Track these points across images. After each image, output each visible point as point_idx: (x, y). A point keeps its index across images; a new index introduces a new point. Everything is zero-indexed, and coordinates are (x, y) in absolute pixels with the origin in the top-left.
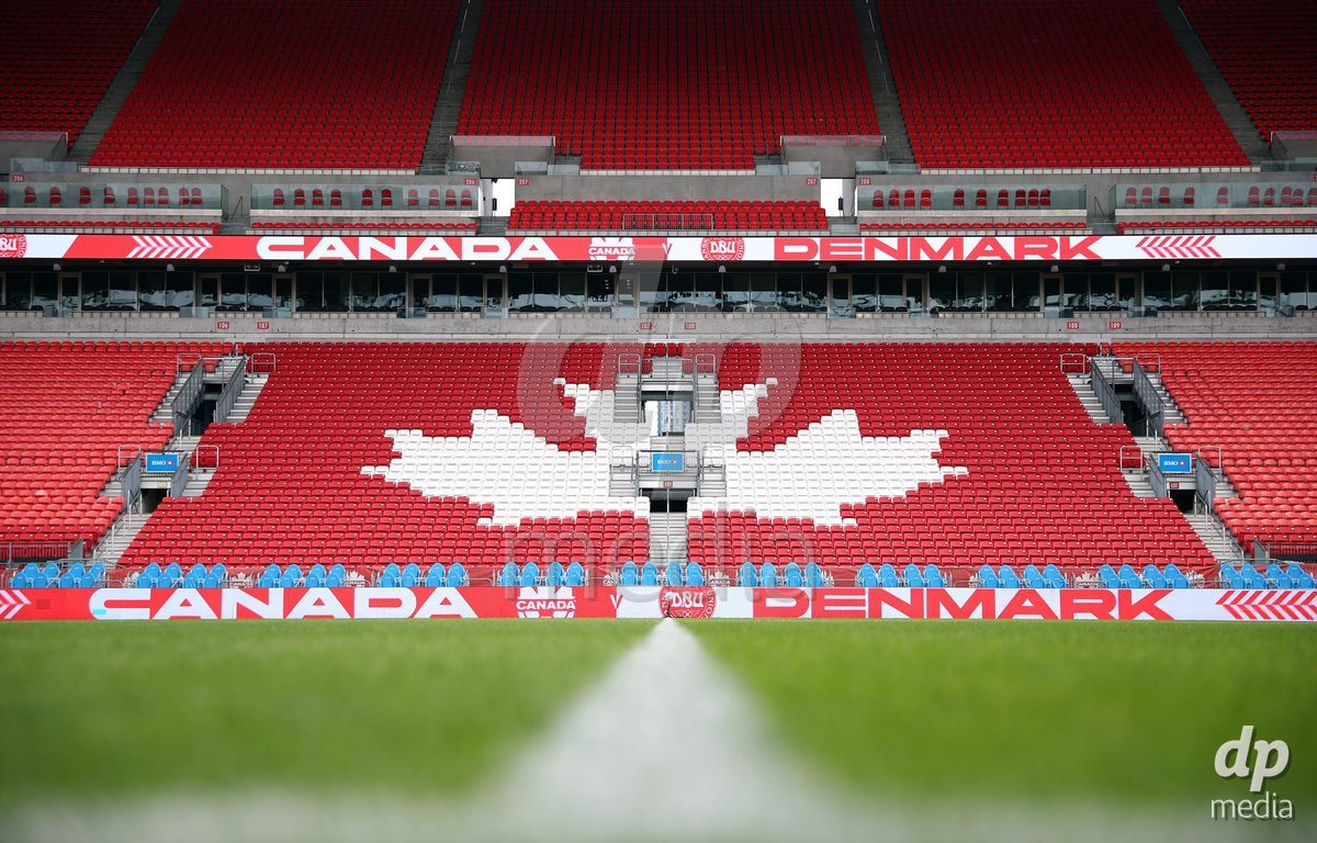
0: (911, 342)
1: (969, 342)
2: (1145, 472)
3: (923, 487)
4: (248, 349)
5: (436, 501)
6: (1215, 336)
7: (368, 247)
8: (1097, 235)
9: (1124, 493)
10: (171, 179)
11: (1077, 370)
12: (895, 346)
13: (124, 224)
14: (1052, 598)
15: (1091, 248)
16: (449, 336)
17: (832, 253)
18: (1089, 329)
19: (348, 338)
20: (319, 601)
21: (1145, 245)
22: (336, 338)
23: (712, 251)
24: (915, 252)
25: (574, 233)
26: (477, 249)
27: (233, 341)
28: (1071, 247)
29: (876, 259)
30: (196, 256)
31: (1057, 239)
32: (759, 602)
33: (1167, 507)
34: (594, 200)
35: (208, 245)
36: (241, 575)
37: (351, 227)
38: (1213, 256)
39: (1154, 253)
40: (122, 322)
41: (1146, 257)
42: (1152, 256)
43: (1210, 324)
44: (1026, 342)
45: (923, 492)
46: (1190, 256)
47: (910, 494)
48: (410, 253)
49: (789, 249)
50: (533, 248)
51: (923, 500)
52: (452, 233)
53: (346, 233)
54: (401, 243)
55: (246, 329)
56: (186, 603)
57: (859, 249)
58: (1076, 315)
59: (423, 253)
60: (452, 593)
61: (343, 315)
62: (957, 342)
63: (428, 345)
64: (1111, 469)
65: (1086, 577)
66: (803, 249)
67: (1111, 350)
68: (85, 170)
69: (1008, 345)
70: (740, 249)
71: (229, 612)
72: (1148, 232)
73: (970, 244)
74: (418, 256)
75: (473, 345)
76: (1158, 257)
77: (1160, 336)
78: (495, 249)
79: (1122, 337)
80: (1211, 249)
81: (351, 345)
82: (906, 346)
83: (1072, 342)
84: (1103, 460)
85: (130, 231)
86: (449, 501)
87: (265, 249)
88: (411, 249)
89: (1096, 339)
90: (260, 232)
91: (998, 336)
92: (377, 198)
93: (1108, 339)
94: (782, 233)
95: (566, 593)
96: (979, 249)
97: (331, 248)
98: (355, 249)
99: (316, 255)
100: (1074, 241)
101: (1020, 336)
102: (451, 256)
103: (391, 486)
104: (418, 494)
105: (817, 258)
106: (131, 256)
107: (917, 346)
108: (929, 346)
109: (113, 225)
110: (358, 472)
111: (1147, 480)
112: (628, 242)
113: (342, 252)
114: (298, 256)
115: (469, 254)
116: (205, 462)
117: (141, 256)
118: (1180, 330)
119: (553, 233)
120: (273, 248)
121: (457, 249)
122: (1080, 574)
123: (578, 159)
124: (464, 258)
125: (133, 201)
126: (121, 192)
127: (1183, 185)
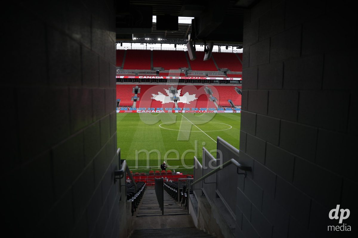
4: (138, 85)
7: (148, 77)
8: (206, 77)
10: (131, 71)
16: (154, 84)
17: (186, 78)
19: (146, 84)
22: (145, 84)
24: (192, 78)
25: (165, 76)
27: (136, 85)
29: (189, 79)
31: (203, 78)
32: (185, 111)
34: (166, 73)
35: (135, 77)
40: (127, 83)
42: (210, 79)
43: (215, 84)
46: (214, 79)
50: (162, 78)
52: (155, 76)
54: (151, 77)
55: (137, 83)
56: (144, 111)
58: (204, 83)
59: (153, 78)
60: (163, 111)
61: (145, 82)
68: (123, 70)
69: (199, 86)
71: (147, 112)
72: (210, 77)
73: (197, 78)
78: (158, 78)
79: (208, 85)
83: (204, 85)
87: (140, 77)
89: (206, 85)
92: (148, 73)
94: (182, 77)
95: (171, 111)
97: (145, 77)
99: (144, 78)
100: (205, 78)
102: (155, 78)
109: (127, 75)
113: (146, 78)
114: (142, 78)
115: (156, 78)
116: (138, 97)
117: (129, 78)
118: (212, 85)
119: (163, 76)
123: (164, 69)
125: (128, 73)
126: (127, 72)
127: (213, 73)
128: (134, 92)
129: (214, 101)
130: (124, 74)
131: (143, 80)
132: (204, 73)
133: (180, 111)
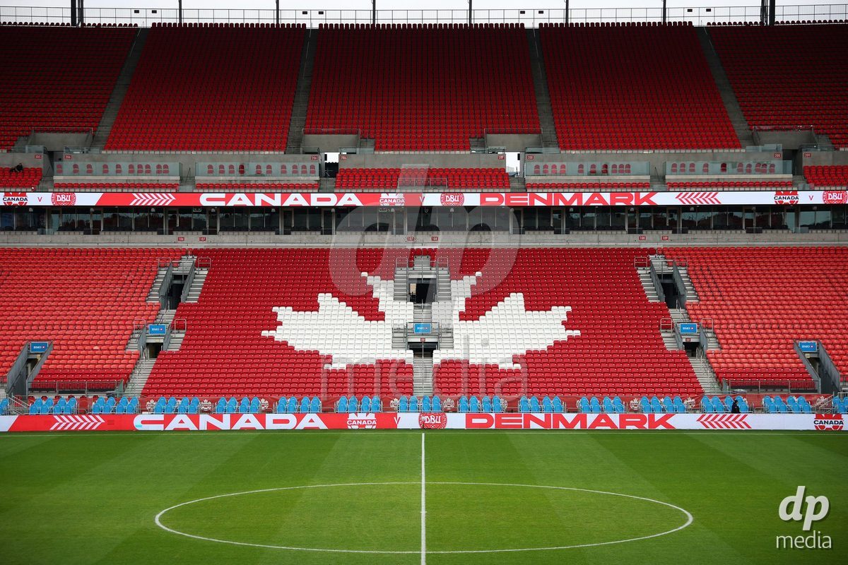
0: (555, 247)
1: (586, 247)
2: (674, 331)
3: (556, 343)
4: (195, 252)
5: (302, 353)
6: (719, 244)
7: (260, 199)
8: (654, 192)
9: (660, 347)
10: (151, 158)
11: (643, 265)
12: (546, 250)
13: (128, 186)
14: (615, 418)
15: (651, 199)
16: (304, 245)
17: (512, 202)
18: (652, 240)
19: (249, 245)
20: (248, 421)
21: (681, 197)
22: (242, 245)
23: (447, 201)
24: (557, 201)
25: (372, 191)
26: (319, 200)
27: (187, 248)
28: (641, 198)
29: (535, 205)
30: (167, 204)
31: (633, 194)
32: (468, 419)
33: (682, 356)
34: (382, 168)
35: (174, 198)
36: (206, 401)
37: (251, 187)
38: (717, 203)
39: (685, 201)
40: (126, 237)
41: (681, 204)
42: (684, 203)
43: (716, 237)
44: (617, 247)
45: (556, 347)
46: (705, 203)
47: (549, 348)
48: (283, 202)
49: (488, 199)
50: (350, 199)
51: (556, 351)
52: (305, 191)
53: (248, 191)
54: (278, 196)
55: (193, 241)
56: (182, 422)
57: (526, 199)
58: (644, 232)
59: (290, 202)
60: (314, 417)
61: (246, 233)
62: (580, 247)
63: (293, 250)
64: (655, 332)
65: (635, 401)
67: (662, 252)
68: (104, 152)
69: (607, 249)
71: (203, 426)
72: (682, 190)
73: (586, 197)
74: (287, 204)
75: (317, 250)
76: (687, 204)
77: (689, 244)
78: (329, 200)
79: (668, 244)
80: (716, 199)
81: (250, 250)
82: (552, 250)
83: (642, 247)
84: (652, 325)
85: (131, 190)
86: (309, 353)
87: (204, 200)
88: (283, 200)
89: (655, 246)
90: (201, 191)
91: (602, 244)
92: (264, 171)
93: (661, 245)
94: (485, 190)
95: (372, 416)
96: (591, 199)
97: (240, 199)
98: (253, 200)
99: (231, 204)
100: (643, 195)
101: (614, 244)
102: (305, 204)
103: (278, 343)
104: (292, 348)
105: (503, 204)
106: (132, 204)
107: (558, 250)
108: (564, 250)
109: (122, 186)
110: (260, 334)
111: (674, 337)
112: (401, 196)
113: (246, 202)
114: (222, 204)
115: (315, 202)
116: (179, 327)
117: (137, 204)
118: (700, 240)
119: (360, 191)
120: (208, 200)
121: (308, 200)
122: (633, 399)
123: (373, 141)
124: (312, 205)
125: (131, 171)
126: (125, 166)
127: (704, 162)
128: (155, 299)
129: (692, 348)
130: (103, 179)
131: (234, 219)
132: (640, 162)
133: (433, 420)
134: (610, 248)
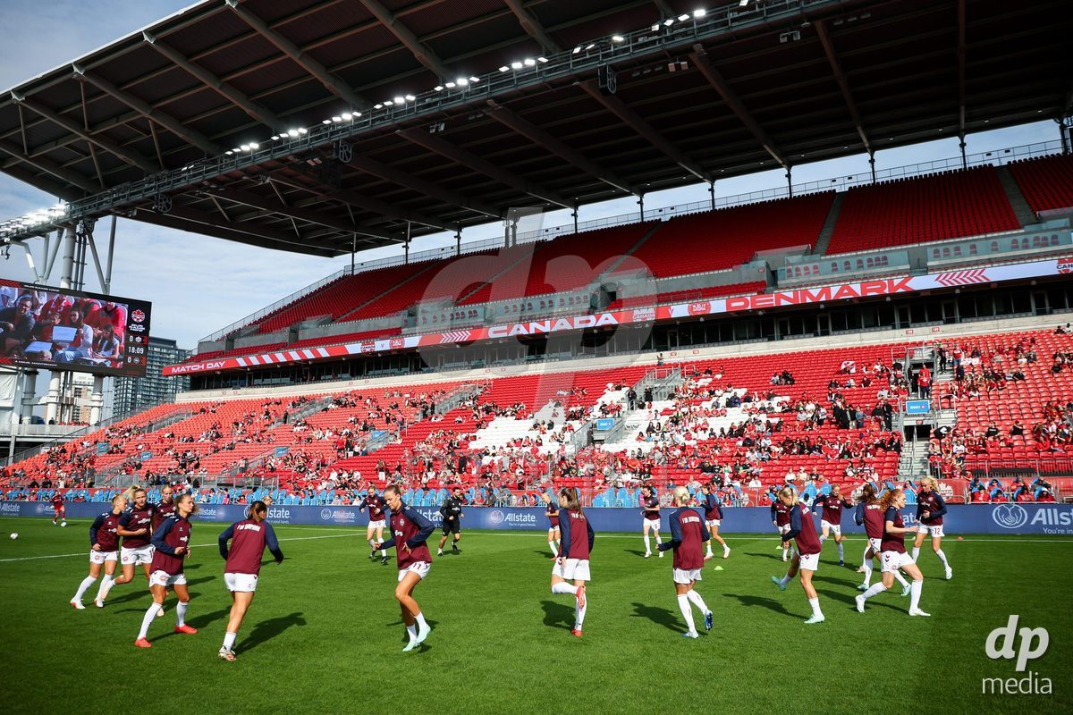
0: (815, 350)
6: (1001, 330)
7: (534, 327)
8: (911, 277)
11: (902, 356)
15: (907, 284)
17: (758, 305)
18: (920, 334)
21: (940, 279)
22: (532, 372)
23: (694, 310)
24: (804, 299)
25: (627, 309)
26: (581, 323)
28: (895, 285)
29: (782, 305)
30: (466, 339)
31: (887, 282)
35: (470, 334)
37: (528, 318)
38: (985, 281)
39: (947, 283)
41: (942, 286)
43: (996, 323)
44: (881, 344)
46: (971, 283)
48: (551, 327)
49: (734, 305)
50: (607, 319)
52: (570, 316)
53: (526, 322)
54: (547, 323)
55: (496, 372)
57: (772, 300)
58: (912, 325)
62: (841, 347)
66: (742, 304)
69: (871, 347)
70: (708, 307)
72: (943, 271)
73: (834, 290)
74: (556, 329)
76: (949, 285)
77: (965, 333)
78: (589, 321)
80: (983, 276)
83: (909, 342)
87: (492, 334)
89: (925, 339)
90: (494, 327)
91: (865, 342)
92: (547, 304)
93: (930, 338)
94: (730, 297)
96: (840, 293)
97: (519, 330)
98: (528, 329)
99: (511, 334)
100: (896, 282)
101: (878, 341)
102: (569, 327)
105: (749, 308)
106: (441, 342)
113: (522, 331)
114: (505, 335)
115: (577, 325)
117: (445, 342)
118: (977, 328)
119: (616, 310)
120: (495, 332)
121: (572, 324)
124: (574, 328)
134: (874, 345)
